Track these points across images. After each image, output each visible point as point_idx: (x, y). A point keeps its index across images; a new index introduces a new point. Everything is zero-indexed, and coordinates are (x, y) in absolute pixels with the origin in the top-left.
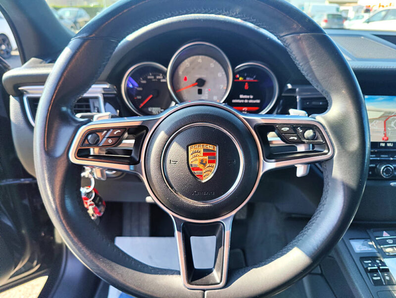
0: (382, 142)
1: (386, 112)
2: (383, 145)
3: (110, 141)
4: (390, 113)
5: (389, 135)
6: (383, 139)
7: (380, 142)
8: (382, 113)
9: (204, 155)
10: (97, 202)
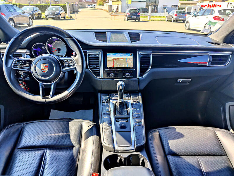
3: (22, 63)
4: (115, 58)
6: (113, 66)
8: (112, 59)
9: (45, 66)
10: (25, 86)
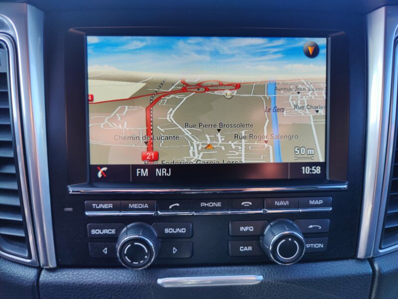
0: (140, 166)
1: (150, 83)
2: (145, 173)
4: (162, 84)
5: (158, 146)
6: (144, 158)
7: (135, 167)
8: (140, 85)
